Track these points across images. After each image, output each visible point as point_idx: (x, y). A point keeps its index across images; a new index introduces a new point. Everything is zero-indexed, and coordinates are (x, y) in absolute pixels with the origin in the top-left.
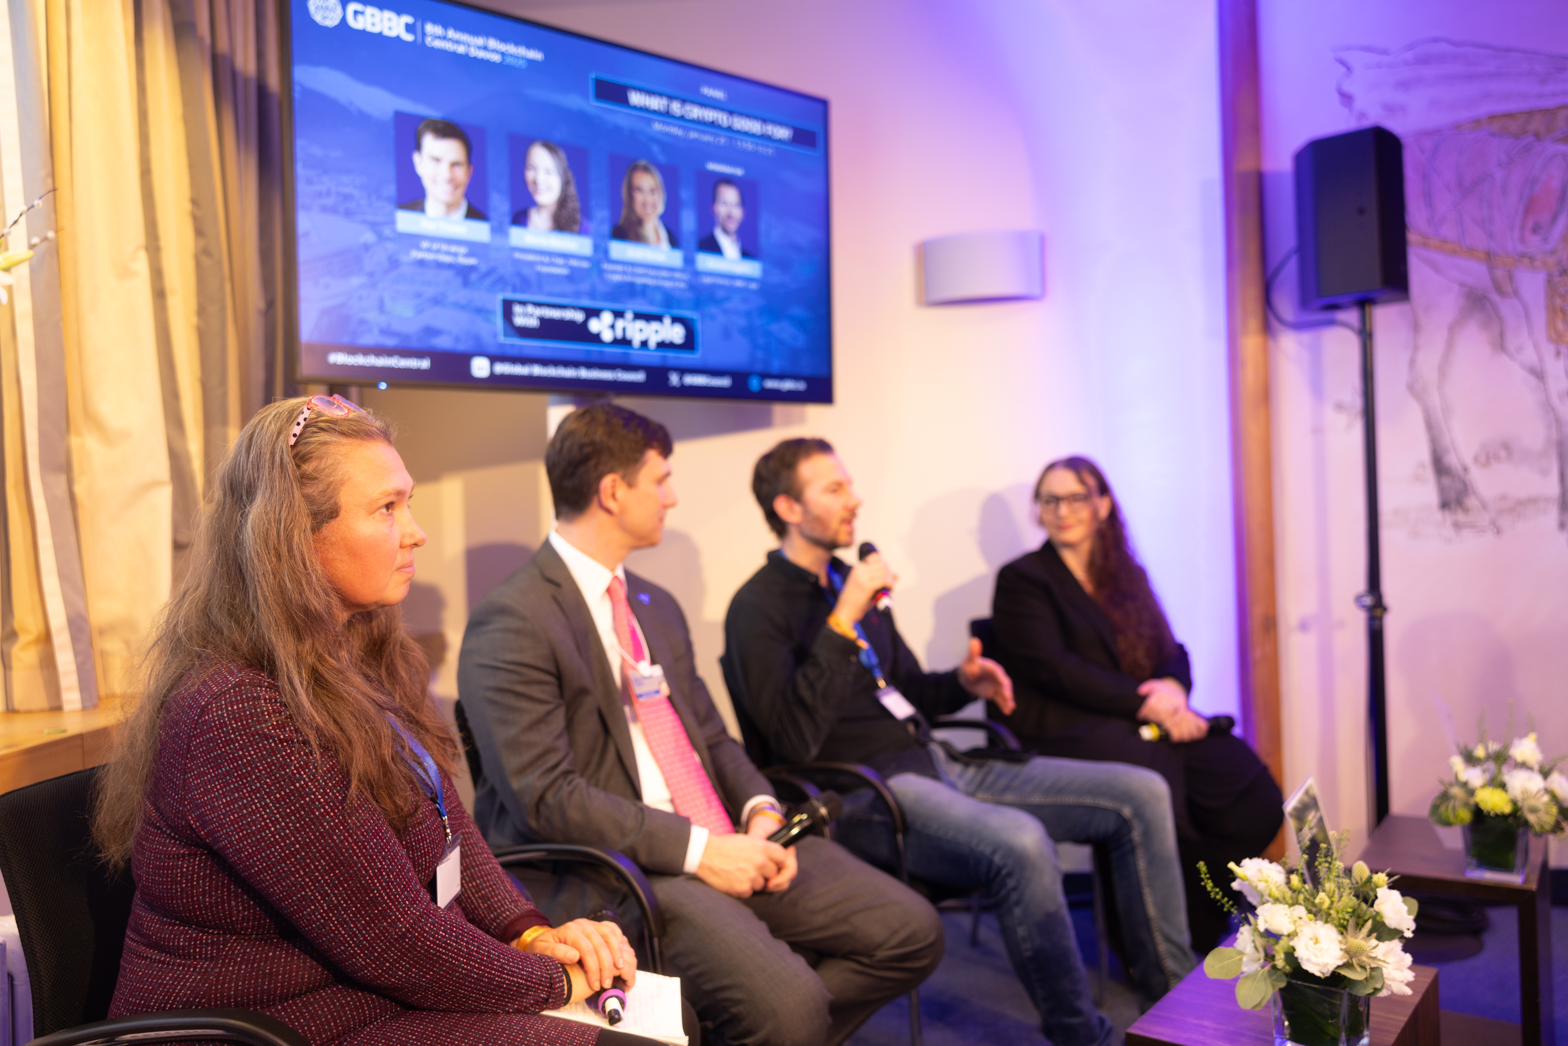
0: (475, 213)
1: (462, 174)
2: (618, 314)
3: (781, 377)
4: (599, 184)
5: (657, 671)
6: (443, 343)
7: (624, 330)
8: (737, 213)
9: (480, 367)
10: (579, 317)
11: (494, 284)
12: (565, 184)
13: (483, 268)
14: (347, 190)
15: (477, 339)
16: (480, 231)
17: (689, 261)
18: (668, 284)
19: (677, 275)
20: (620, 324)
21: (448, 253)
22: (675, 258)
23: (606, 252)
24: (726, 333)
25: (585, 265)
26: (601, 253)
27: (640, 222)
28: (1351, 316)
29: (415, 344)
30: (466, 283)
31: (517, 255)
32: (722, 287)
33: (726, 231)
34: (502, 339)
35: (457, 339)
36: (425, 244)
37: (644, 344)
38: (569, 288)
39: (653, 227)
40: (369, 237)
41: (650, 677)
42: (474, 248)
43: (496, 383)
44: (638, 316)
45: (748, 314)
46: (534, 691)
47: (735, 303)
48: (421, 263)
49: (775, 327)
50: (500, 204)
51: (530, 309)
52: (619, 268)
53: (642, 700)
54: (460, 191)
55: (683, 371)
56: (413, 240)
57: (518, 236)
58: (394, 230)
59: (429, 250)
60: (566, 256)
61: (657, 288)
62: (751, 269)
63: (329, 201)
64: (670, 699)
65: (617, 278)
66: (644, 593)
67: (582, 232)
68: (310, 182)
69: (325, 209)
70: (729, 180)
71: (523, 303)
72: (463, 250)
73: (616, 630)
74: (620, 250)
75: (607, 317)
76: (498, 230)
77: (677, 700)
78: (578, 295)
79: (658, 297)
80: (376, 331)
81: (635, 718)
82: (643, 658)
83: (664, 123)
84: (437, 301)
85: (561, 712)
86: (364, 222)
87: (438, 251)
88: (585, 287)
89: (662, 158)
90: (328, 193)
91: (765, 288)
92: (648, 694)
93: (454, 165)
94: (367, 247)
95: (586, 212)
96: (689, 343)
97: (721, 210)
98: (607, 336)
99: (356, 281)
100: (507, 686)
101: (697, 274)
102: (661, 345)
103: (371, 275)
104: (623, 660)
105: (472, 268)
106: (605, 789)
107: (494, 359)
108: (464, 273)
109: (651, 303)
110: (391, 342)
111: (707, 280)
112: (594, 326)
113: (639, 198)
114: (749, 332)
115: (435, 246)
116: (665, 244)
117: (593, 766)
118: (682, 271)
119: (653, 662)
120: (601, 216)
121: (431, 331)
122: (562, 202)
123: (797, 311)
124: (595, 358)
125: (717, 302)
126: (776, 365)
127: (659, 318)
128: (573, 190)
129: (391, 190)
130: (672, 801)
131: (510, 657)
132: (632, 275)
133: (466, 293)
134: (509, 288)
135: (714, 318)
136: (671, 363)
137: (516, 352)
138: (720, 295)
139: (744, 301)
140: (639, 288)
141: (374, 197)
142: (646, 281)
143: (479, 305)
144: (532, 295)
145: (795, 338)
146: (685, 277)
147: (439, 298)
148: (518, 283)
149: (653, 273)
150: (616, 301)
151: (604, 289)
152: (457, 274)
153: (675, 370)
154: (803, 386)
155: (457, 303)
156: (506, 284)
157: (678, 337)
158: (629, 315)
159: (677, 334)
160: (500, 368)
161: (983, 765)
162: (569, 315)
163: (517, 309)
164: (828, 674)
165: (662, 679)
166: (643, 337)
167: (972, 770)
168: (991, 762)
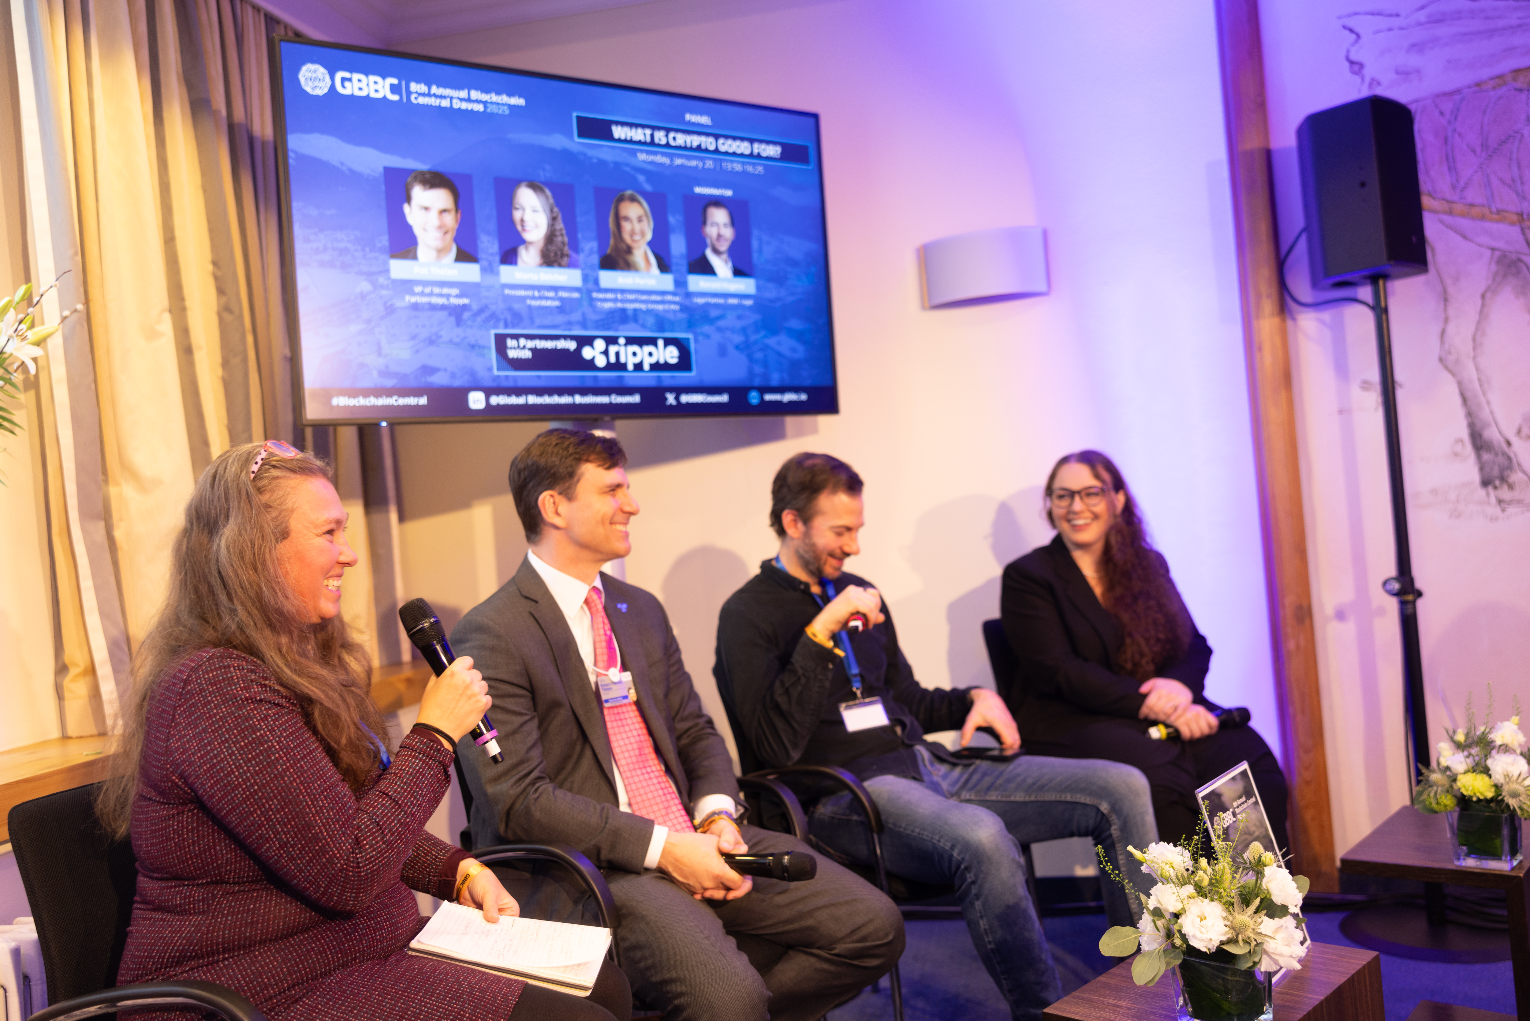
0: (465, 255)
1: (450, 220)
2: (611, 341)
3: (782, 390)
4: (586, 218)
5: (627, 676)
6: (440, 379)
7: (617, 354)
8: (728, 233)
9: (477, 400)
10: (572, 345)
11: (487, 320)
12: (552, 220)
13: (475, 307)
14: (342, 245)
15: (473, 373)
16: (471, 272)
17: (680, 284)
18: (660, 307)
19: (669, 298)
20: (613, 349)
21: (441, 295)
22: (667, 282)
23: (596, 281)
24: (722, 351)
25: (576, 295)
26: (591, 283)
27: (629, 250)
28: (1365, 293)
29: (413, 383)
30: (459, 322)
31: (507, 292)
32: (716, 306)
33: (716, 251)
34: (496, 372)
35: (453, 375)
36: (418, 289)
37: (639, 367)
38: (560, 319)
39: (642, 253)
40: (365, 286)
41: (619, 683)
42: (465, 288)
43: (492, 414)
44: (630, 341)
45: (744, 330)
46: (509, 704)
47: (730, 321)
48: (415, 307)
49: (772, 341)
50: (488, 245)
51: (522, 341)
52: (610, 296)
54: (450, 236)
55: (679, 391)
56: (407, 285)
57: (508, 274)
58: (389, 278)
59: (422, 294)
60: (555, 289)
61: (649, 312)
62: (746, 286)
63: (326, 257)
65: (608, 306)
66: (622, 603)
67: (572, 265)
68: (307, 241)
69: (322, 264)
70: (717, 202)
71: (516, 337)
72: (455, 291)
74: (609, 278)
75: (600, 344)
76: (488, 270)
78: (569, 324)
79: (651, 321)
80: (375, 374)
82: (614, 666)
83: (648, 153)
84: (431, 341)
85: (535, 723)
86: (360, 273)
87: (431, 294)
88: (576, 316)
89: (648, 188)
90: (325, 249)
91: (760, 304)
92: (616, 699)
93: (443, 211)
94: (363, 296)
95: (574, 245)
96: (684, 363)
97: (711, 231)
98: (601, 362)
99: (354, 328)
101: (689, 295)
102: (655, 367)
103: (368, 321)
105: (464, 307)
107: (489, 392)
108: (457, 313)
109: (644, 326)
110: (390, 383)
111: (700, 301)
112: (587, 353)
113: (626, 226)
114: (745, 348)
115: (428, 290)
116: (655, 269)
118: (674, 294)
119: (624, 669)
120: (590, 248)
121: (428, 370)
122: (550, 238)
123: (795, 324)
124: (589, 384)
125: (710, 321)
126: (775, 379)
127: (653, 342)
128: (560, 225)
129: (384, 240)
132: (622, 301)
133: (459, 331)
134: (502, 324)
135: (708, 336)
136: (667, 383)
137: (511, 384)
138: (713, 313)
139: (739, 317)
140: (630, 313)
141: (367, 249)
142: (637, 306)
143: (473, 342)
144: (524, 328)
145: (794, 350)
146: (677, 299)
147: (434, 338)
148: (509, 318)
149: (644, 297)
150: (608, 329)
151: (595, 317)
152: (450, 314)
153: (671, 390)
154: (804, 397)
155: (451, 342)
156: (498, 320)
157: (672, 357)
158: (622, 341)
159: (671, 355)
160: (495, 400)
161: (970, 765)
162: (561, 344)
163: (510, 343)
164: (803, 680)
165: (631, 685)
166: (637, 360)
167: (958, 770)
168: (978, 762)
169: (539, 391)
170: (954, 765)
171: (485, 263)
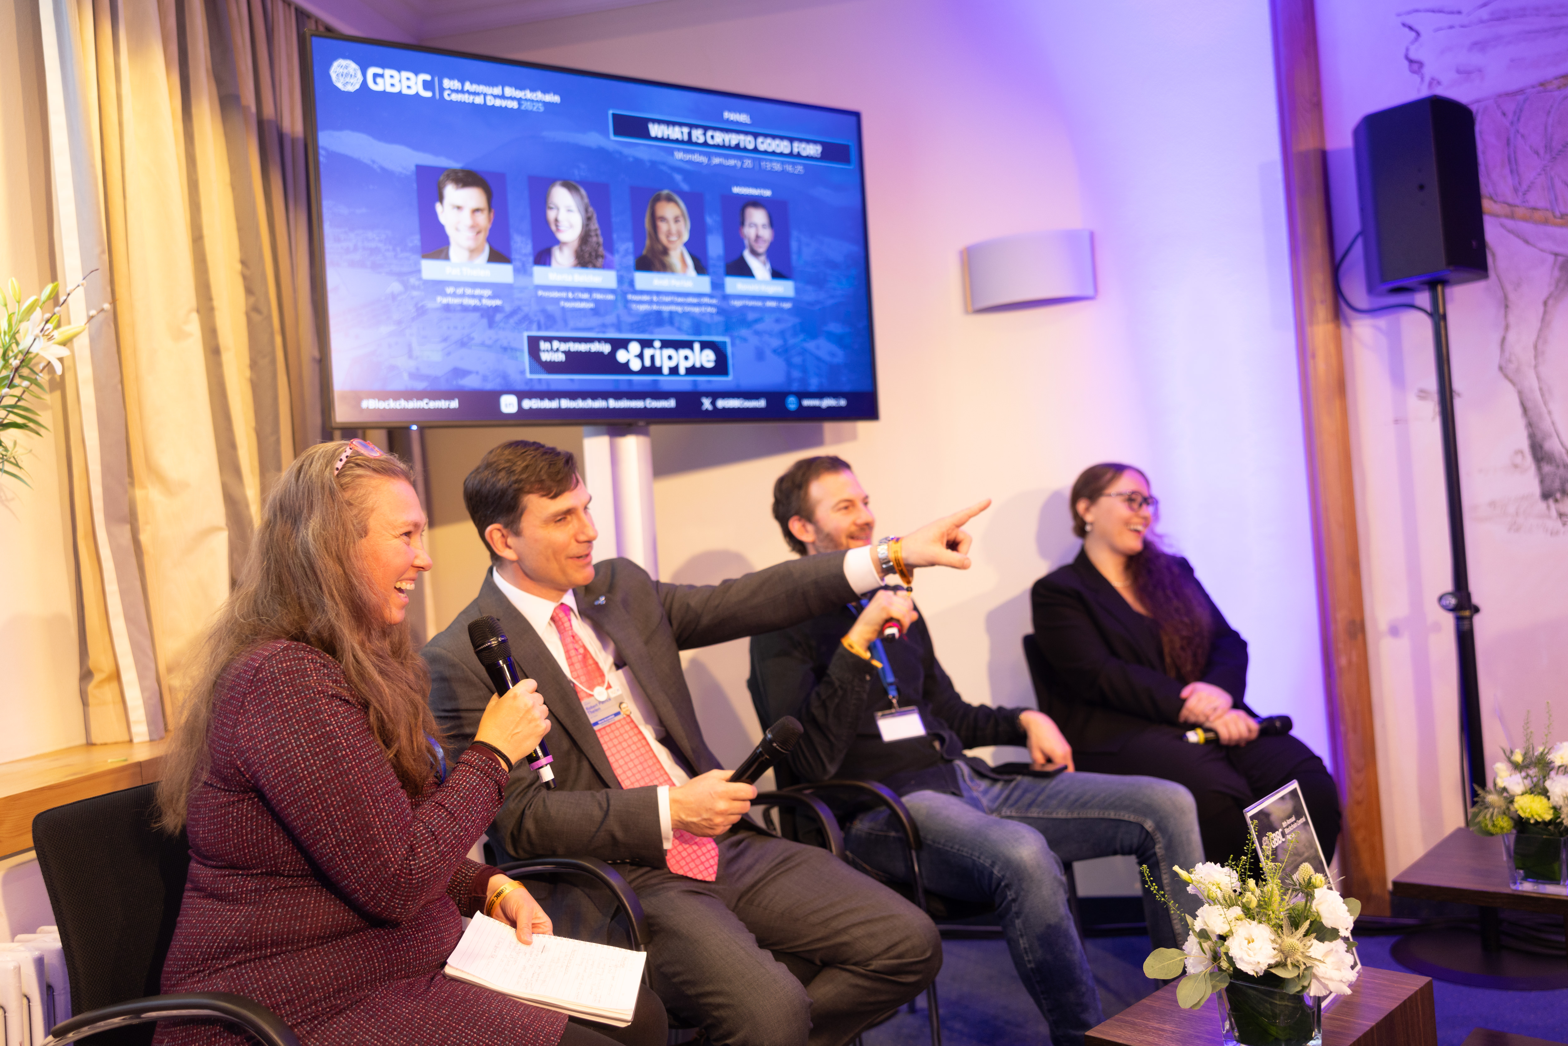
0: (498, 256)
1: (483, 220)
2: (646, 344)
3: (820, 395)
4: (621, 217)
6: (471, 382)
7: (653, 358)
8: (767, 234)
9: (509, 404)
10: (606, 348)
11: (520, 322)
12: (588, 220)
13: (508, 308)
14: (373, 245)
15: (505, 377)
17: (717, 286)
18: (697, 310)
19: (706, 300)
20: (648, 353)
21: (473, 296)
23: (632, 283)
24: (760, 355)
25: (611, 297)
26: (626, 285)
27: (665, 251)
28: (1423, 298)
29: (444, 386)
30: (491, 324)
31: (540, 293)
32: (753, 308)
33: (754, 253)
34: (529, 376)
35: (485, 378)
36: (450, 290)
37: (674, 371)
38: (594, 321)
39: (678, 255)
40: (396, 287)
41: (608, 701)
42: (498, 289)
43: (524, 418)
44: (666, 344)
45: (782, 334)
47: (768, 324)
48: (447, 308)
49: (811, 345)
50: (522, 246)
51: (556, 344)
52: (646, 298)
54: (483, 236)
55: (715, 395)
56: (439, 286)
57: (541, 275)
58: (420, 279)
59: (454, 295)
60: (590, 290)
61: (685, 314)
63: (357, 257)
65: (643, 308)
68: (338, 240)
69: (352, 264)
70: (756, 202)
71: (549, 339)
72: (487, 292)
75: (635, 348)
76: (522, 271)
78: (604, 327)
79: (687, 324)
80: (405, 376)
83: (686, 151)
84: (463, 343)
86: (391, 273)
87: (463, 295)
88: (611, 319)
89: (685, 187)
90: (356, 249)
91: (799, 308)
92: (606, 719)
93: (476, 211)
94: (394, 297)
96: (721, 367)
97: (749, 232)
98: (636, 365)
99: (384, 330)
101: (726, 297)
102: (691, 371)
103: (399, 323)
105: (497, 309)
107: (521, 395)
108: (489, 315)
109: (680, 329)
110: (421, 386)
111: (738, 303)
112: (622, 356)
113: (663, 227)
114: (784, 352)
115: (460, 291)
116: (692, 271)
118: (711, 296)
120: (625, 248)
121: (459, 373)
122: (585, 238)
123: (835, 327)
124: (624, 388)
125: (748, 324)
126: (814, 384)
127: (689, 345)
128: (595, 225)
129: (416, 240)
132: (658, 303)
133: (491, 333)
134: (535, 326)
135: (744, 340)
136: (703, 387)
137: (543, 387)
138: (751, 316)
139: (778, 321)
140: (666, 315)
141: (398, 249)
142: (673, 308)
143: (505, 344)
144: (557, 330)
145: (833, 355)
146: (714, 301)
147: (465, 340)
148: (542, 320)
150: (643, 332)
151: (630, 320)
152: (482, 316)
153: (707, 394)
154: (843, 403)
155: (483, 344)
156: (531, 322)
157: (709, 361)
158: (657, 344)
159: (707, 358)
160: (527, 404)
161: (1011, 781)
162: (595, 347)
163: (544, 345)
164: (840, 692)
166: (673, 364)
167: (999, 786)
168: (1019, 778)
169: (573, 395)
170: (995, 781)
171: (518, 264)
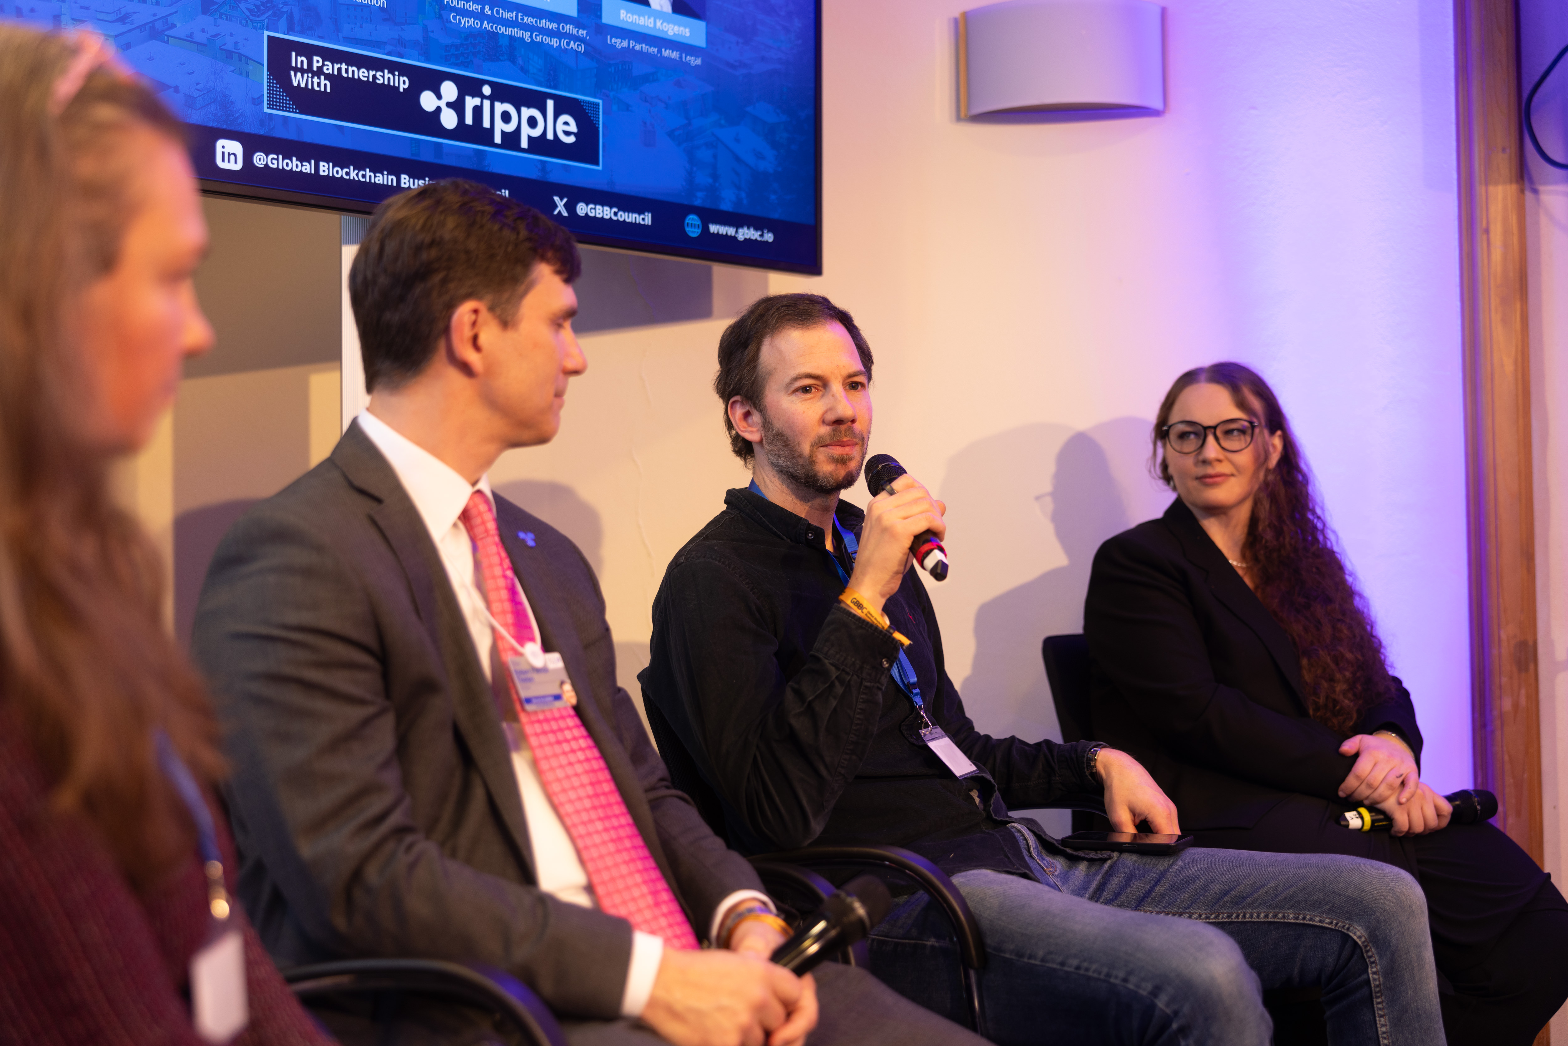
2: (468, 87)
3: (736, 220)
5: (555, 661)
7: (478, 111)
9: (229, 155)
10: (403, 83)
11: (257, 10)
15: (225, 105)
17: (589, 6)
18: (553, 42)
19: (569, 28)
20: (471, 102)
24: (648, 137)
30: (207, 6)
32: (643, 56)
34: (266, 110)
35: (189, 101)
37: (511, 140)
38: (385, 32)
41: (544, 670)
43: (255, 184)
44: (501, 93)
45: (684, 107)
46: (340, 681)
47: (664, 87)
49: (727, 134)
51: (317, 61)
52: (473, 6)
53: (529, 707)
55: (575, 195)
61: (534, 45)
62: (691, 31)
64: (578, 710)
65: (467, 22)
66: (526, 531)
71: (307, 51)
73: (480, 585)
75: (449, 90)
77: (591, 712)
78: (401, 45)
79: (536, 63)
81: (522, 740)
82: (532, 639)
84: (156, 32)
85: (388, 723)
88: (413, 33)
91: (713, 67)
92: (541, 698)
96: (586, 146)
98: (449, 121)
100: (289, 670)
101: (602, 28)
102: (539, 145)
104: (496, 637)
106: (468, 861)
107: (251, 144)
109: (525, 71)
111: (620, 43)
112: (428, 101)
114: (684, 137)
117: (444, 825)
118: (577, 23)
119: (547, 647)
123: (763, 112)
124: (427, 157)
125: (634, 81)
126: (728, 201)
127: (537, 101)
130: (590, 889)
131: (293, 617)
132: (491, 19)
133: (205, 21)
134: (283, 23)
135: (628, 108)
136: (555, 177)
137: (292, 135)
138: (639, 69)
139: (678, 84)
140: (504, 42)
142: (516, 32)
143: (230, 46)
144: (321, 38)
145: (760, 156)
146: (583, 33)
147: (159, 25)
148: (297, 14)
149: (528, 20)
150: (465, 66)
151: (446, 40)
153: (563, 190)
154: (769, 237)
155: (189, 39)
156: (276, 15)
157: (567, 133)
158: (487, 90)
159: (565, 129)
160: (260, 159)
161: (1104, 861)
162: (384, 77)
163: (296, 60)
165: (564, 676)
166: (510, 128)
167: (1082, 867)
168: (1116, 854)
169: (340, 157)
170: (1073, 860)
